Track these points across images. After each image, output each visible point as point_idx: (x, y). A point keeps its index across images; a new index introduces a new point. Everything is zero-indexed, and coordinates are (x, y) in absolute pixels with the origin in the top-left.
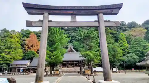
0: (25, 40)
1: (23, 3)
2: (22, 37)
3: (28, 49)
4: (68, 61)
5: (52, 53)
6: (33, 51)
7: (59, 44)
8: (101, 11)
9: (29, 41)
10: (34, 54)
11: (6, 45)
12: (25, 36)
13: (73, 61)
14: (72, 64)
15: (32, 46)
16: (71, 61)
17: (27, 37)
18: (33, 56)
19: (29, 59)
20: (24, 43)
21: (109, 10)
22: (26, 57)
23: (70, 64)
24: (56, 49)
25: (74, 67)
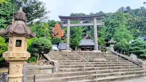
0: (51, 29)
1: (59, 16)
2: (49, 27)
3: (54, 36)
4: (86, 46)
5: (73, 39)
6: (58, 37)
7: (77, 33)
8: (95, 18)
9: (55, 30)
10: (59, 40)
11: (40, 34)
12: (51, 25)
13: (90, 46)
14: (89, 49)
15: (57, 34)
16: (88, 46)
17: (53, 27)
18: (59, 42)
19: (56, 44)
20: (51, 31)
21: (99, 17)
22: (54, 42)
23: (87, 49)
24: (75, 37)
25: (91, 51)
